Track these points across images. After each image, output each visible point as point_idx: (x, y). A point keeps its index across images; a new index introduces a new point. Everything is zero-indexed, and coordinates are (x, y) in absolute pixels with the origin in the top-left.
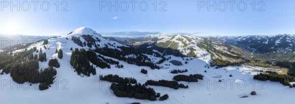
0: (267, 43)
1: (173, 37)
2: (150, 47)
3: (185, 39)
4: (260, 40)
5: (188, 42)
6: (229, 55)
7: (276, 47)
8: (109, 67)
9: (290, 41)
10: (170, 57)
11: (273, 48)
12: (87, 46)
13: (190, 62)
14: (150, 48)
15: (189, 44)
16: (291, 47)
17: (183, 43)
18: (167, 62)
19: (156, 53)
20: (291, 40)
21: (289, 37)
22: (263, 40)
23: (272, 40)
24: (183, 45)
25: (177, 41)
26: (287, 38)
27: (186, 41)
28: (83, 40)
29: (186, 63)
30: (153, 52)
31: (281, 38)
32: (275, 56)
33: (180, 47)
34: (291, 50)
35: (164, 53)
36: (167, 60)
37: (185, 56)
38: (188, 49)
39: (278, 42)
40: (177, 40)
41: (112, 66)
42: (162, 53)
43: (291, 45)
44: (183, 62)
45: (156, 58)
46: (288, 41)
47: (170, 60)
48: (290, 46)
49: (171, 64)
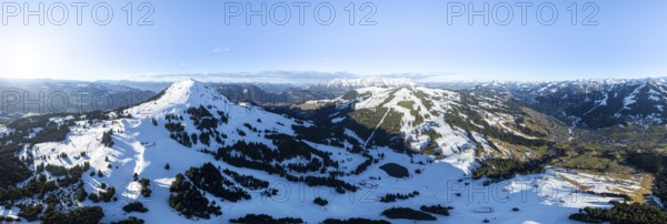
0: (604, 102)
1: (391, 97)
2: (340, 119)
3: (418, 102)
4: (589, 95)
5: (424, 111)
6: (518, 137)
7: (625, 113)
8: (248, 197)
9: (657, 99)
10: (383, 155)
11: (617, 115)
12: (198, 141)
13: (427, 168)
14: (338, 123)
15: (427, 116)
16: (660, 112)
17: (413, 113)
18: (374, 170)
19: (352, 141)
20: (660, 96)
21: (654, 88)
22: (596, 94)
23: (616, 95)
24: (413, 118)
25: (400, 109)
26: (652, 91)
27: (419, 109)
28: (190, 127)
29: (418, 172)
30: (346, 137)
31: (636, 91)
32: (623, 137)
33: (406, 125)
34: (660, 121)
35: (370, 142)
36: (376, 161)
37: (416, 152)
38: (425, 132)
39: (629, 100)
40: (399, 104)
41: (255, 194)
42: (365, 140)
43: (659, 107)
44: (411, 169)
45: (351, 155)
46: (652, 97)
47: (382, 163)
48: (657, 111)
49: (384, 174)
